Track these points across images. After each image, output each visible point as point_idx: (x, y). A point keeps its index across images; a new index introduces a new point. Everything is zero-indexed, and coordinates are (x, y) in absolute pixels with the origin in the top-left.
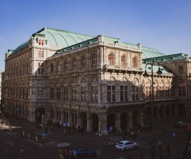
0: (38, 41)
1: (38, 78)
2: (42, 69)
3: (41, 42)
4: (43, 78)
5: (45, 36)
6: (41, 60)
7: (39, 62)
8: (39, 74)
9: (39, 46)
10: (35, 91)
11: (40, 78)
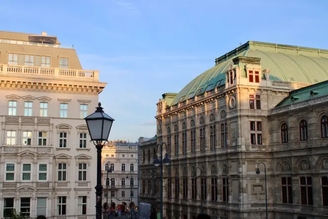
0: (248, 74)
1: (252, 156)
2: (259, 135)
3: (254, 75)
4: (262, 156)
5: (260, 62)
6: (256, 114)
7: (253, 120)
8: (253, 147)
9: (251, 84)
10: (247, 185)
11: (256, 156)
